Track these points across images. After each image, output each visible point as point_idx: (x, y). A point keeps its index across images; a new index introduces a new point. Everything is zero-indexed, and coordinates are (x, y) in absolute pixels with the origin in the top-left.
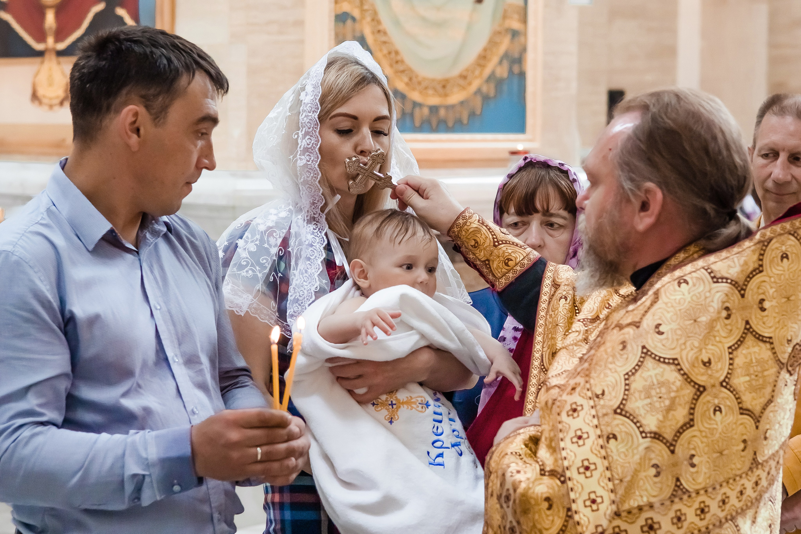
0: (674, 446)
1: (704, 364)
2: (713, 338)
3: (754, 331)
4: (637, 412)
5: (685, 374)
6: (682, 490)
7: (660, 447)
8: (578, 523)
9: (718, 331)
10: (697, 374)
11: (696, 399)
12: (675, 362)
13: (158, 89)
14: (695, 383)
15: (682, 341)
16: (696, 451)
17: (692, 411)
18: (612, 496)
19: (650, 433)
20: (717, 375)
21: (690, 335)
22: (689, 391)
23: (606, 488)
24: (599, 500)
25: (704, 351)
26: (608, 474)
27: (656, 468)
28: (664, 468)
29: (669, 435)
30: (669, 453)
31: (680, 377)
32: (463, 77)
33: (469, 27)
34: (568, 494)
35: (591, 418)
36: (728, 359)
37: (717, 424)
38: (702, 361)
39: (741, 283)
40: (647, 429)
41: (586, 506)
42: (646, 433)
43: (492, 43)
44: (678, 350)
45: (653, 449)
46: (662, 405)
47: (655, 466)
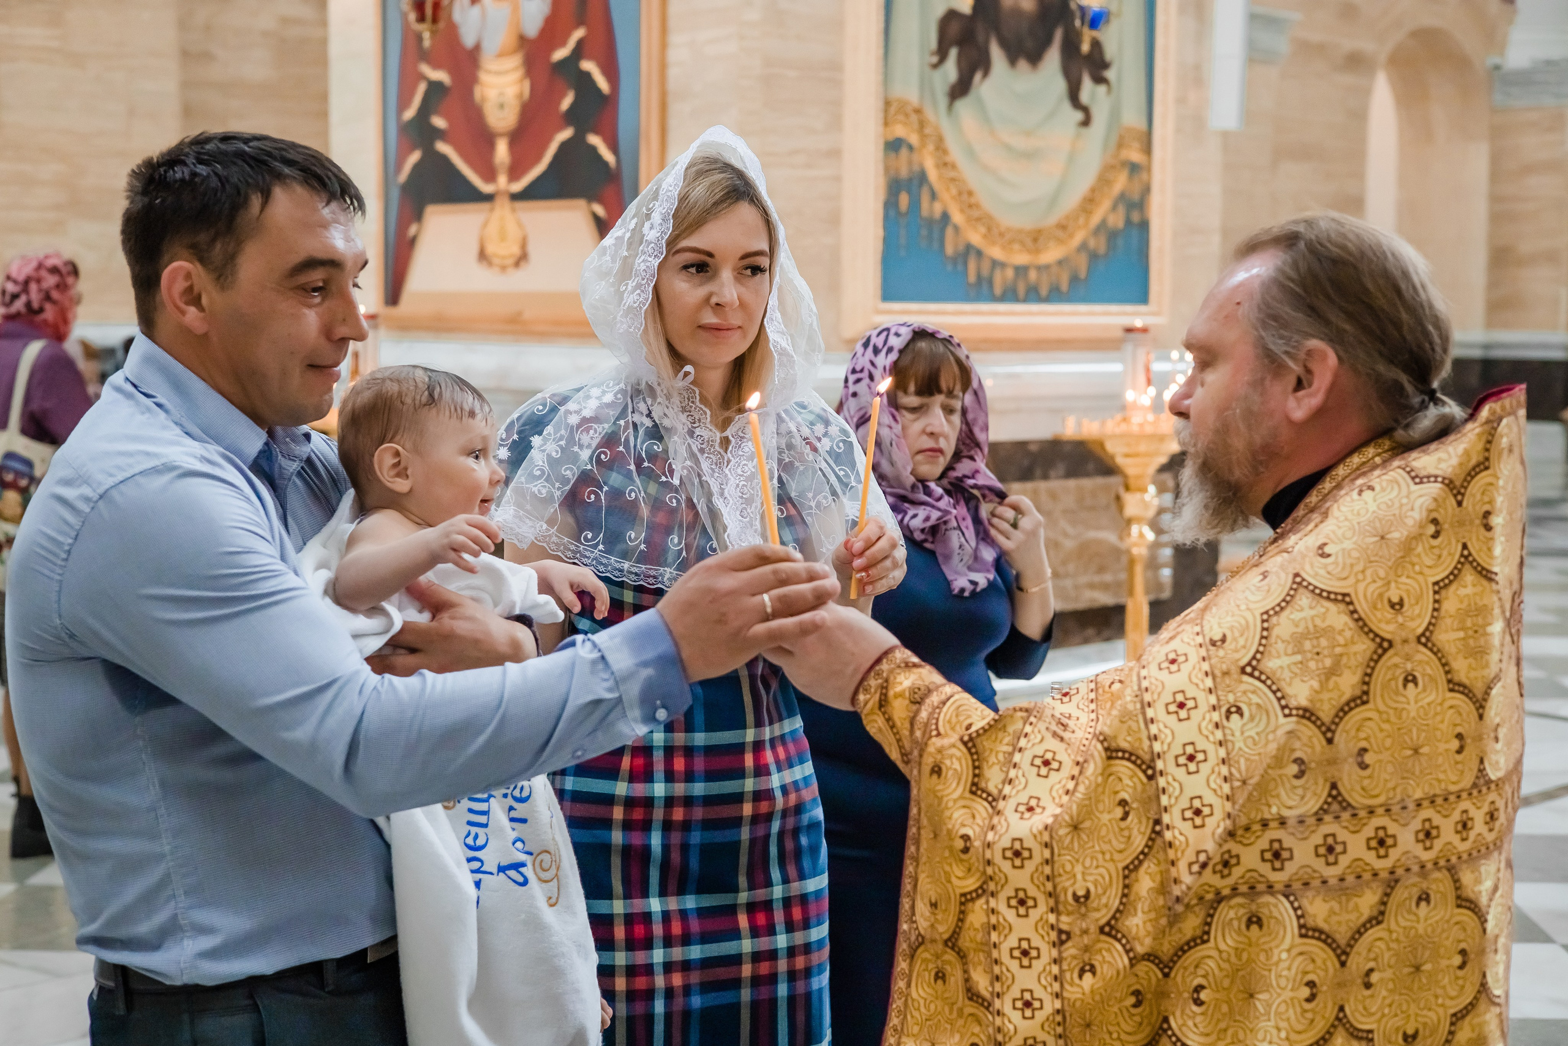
0: (1333, 732)
1: (1392, 605)
2: (1409, 566)
3: (1474, 560)
4: (1278, 674)
5: (1360, 619)
6: (1340, 803)
7: (1308, 731)
8: (1170, 845)
9: (1419, 555)
10: (1380, 621)
11: (1375, 660)
12: (1344, 599)
14: (1377, 635)
15: (1360, 567)
16: (1369, 742)
17: (1367, 679)
18: (1228, 806)
19: (1297, 709)
20: (1412, 625)
21: (1373, 559)
22: (1364, 647)
23: (1219, 793)
24: (1206, 811)
25: (1393, 585)
26: (1224, 770)
27: (1300, 765)
28: (1313, 765)
29: (1326, 713)
30: (1324, 742)
31: (1352, 624)
32: (1062, 227)
33: (1071, 158)
34: (1158, 798)
35: (1201, 675)
36: (1431, 600)
37: (1408, 703)
38: (1390, 601)
39: (1458, 483)
40: (1293, 703)
41: (1184, 819)
42: (1291, 709)
43: (1103, 181)
44: (1352, 580)
45: (1299, 734)
46: (1320, 665)
47: (1299, 761)
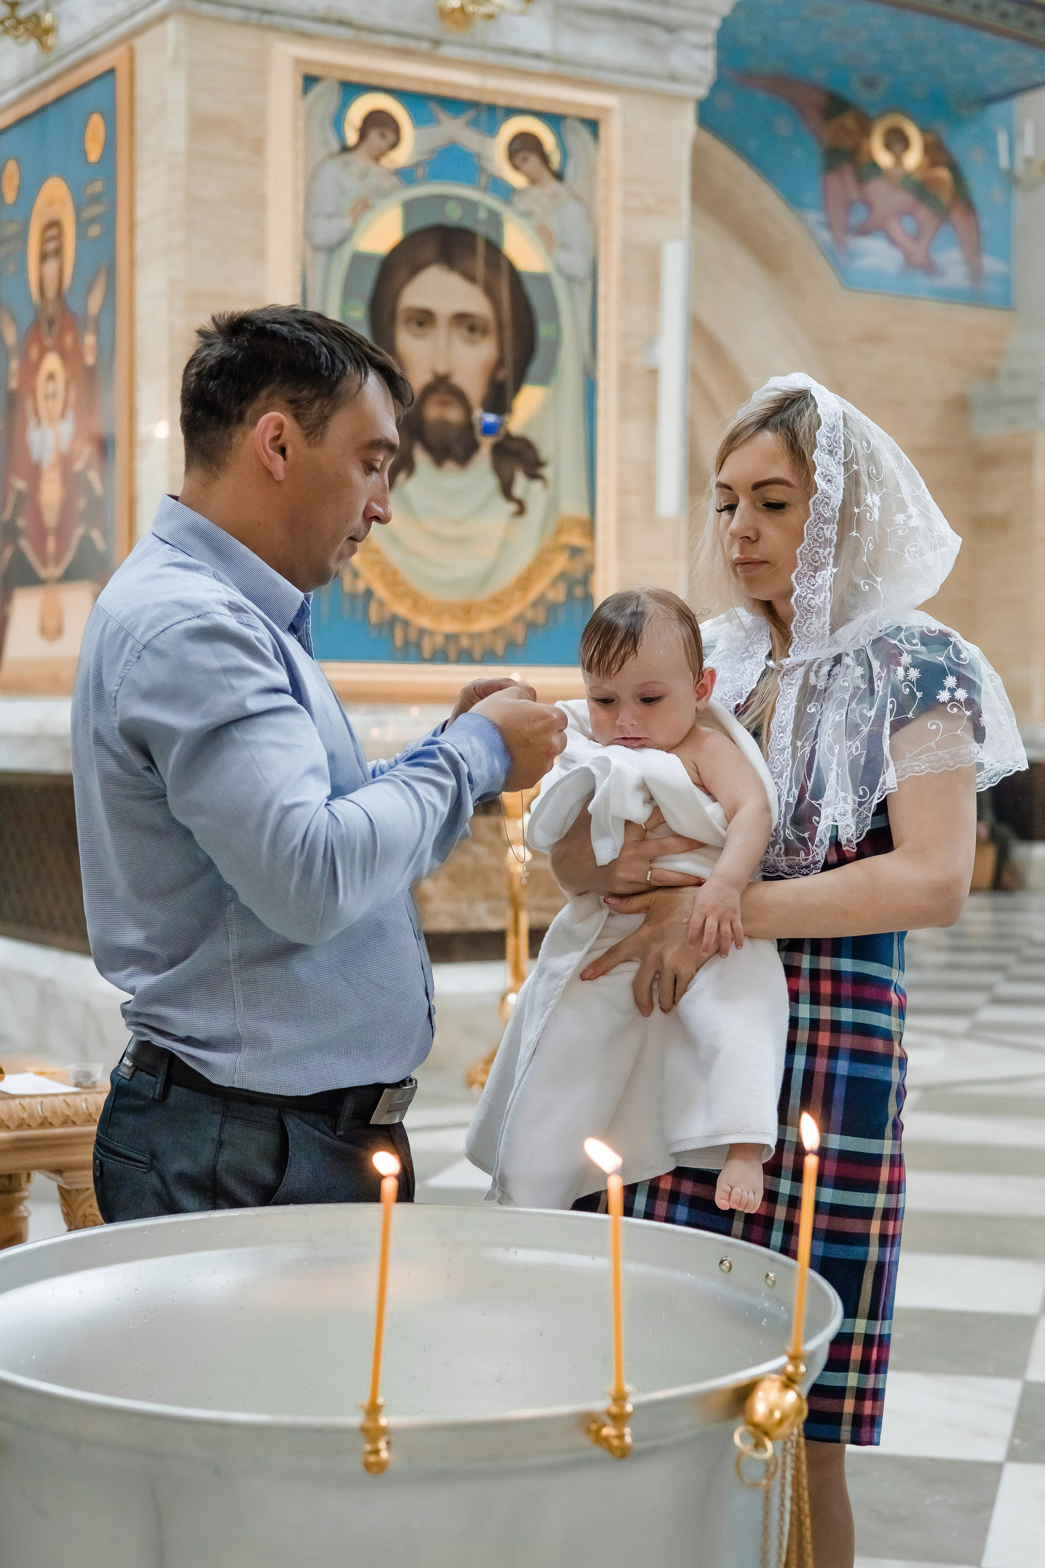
13: (314, 392)
32: (496, 601)
33: (505, 544)
43: (541, 561)
